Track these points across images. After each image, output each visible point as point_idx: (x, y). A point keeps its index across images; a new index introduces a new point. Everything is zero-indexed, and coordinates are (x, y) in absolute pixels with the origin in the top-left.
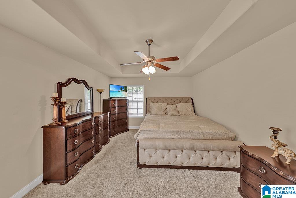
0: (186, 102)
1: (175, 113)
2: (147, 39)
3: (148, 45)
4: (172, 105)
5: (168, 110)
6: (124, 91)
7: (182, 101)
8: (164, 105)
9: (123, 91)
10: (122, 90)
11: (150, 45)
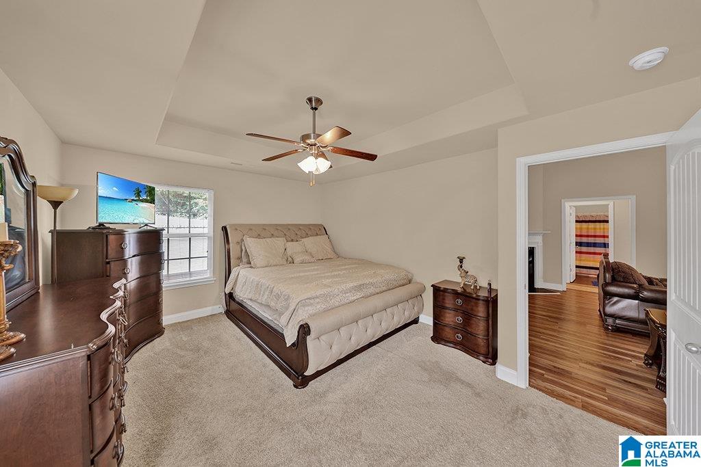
0: (317, 235)
1: (307, 258)
2: (314, 95)
3: (312, 108)
4: (292, 241)
5: (289, 252)
6: (146, 201)
7: (309, 233)
8: (280, 242)
9: (142, 201)
10: (139, 195)
11: (316, 109)
